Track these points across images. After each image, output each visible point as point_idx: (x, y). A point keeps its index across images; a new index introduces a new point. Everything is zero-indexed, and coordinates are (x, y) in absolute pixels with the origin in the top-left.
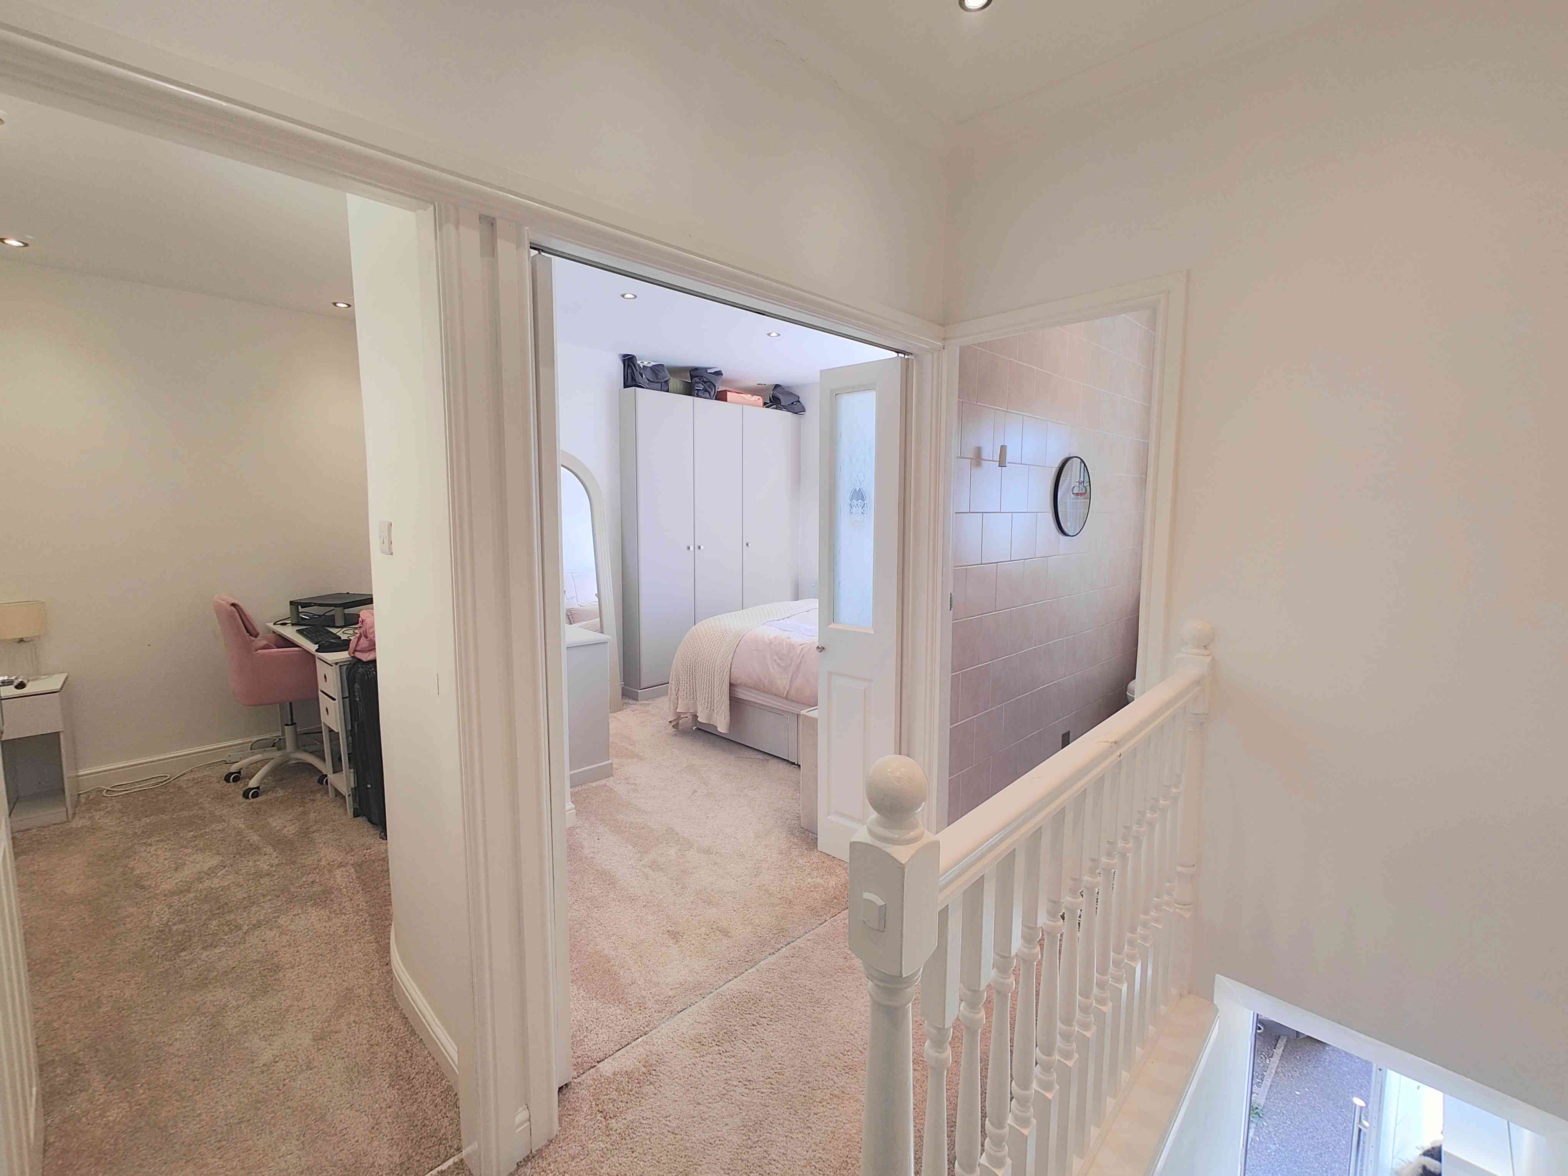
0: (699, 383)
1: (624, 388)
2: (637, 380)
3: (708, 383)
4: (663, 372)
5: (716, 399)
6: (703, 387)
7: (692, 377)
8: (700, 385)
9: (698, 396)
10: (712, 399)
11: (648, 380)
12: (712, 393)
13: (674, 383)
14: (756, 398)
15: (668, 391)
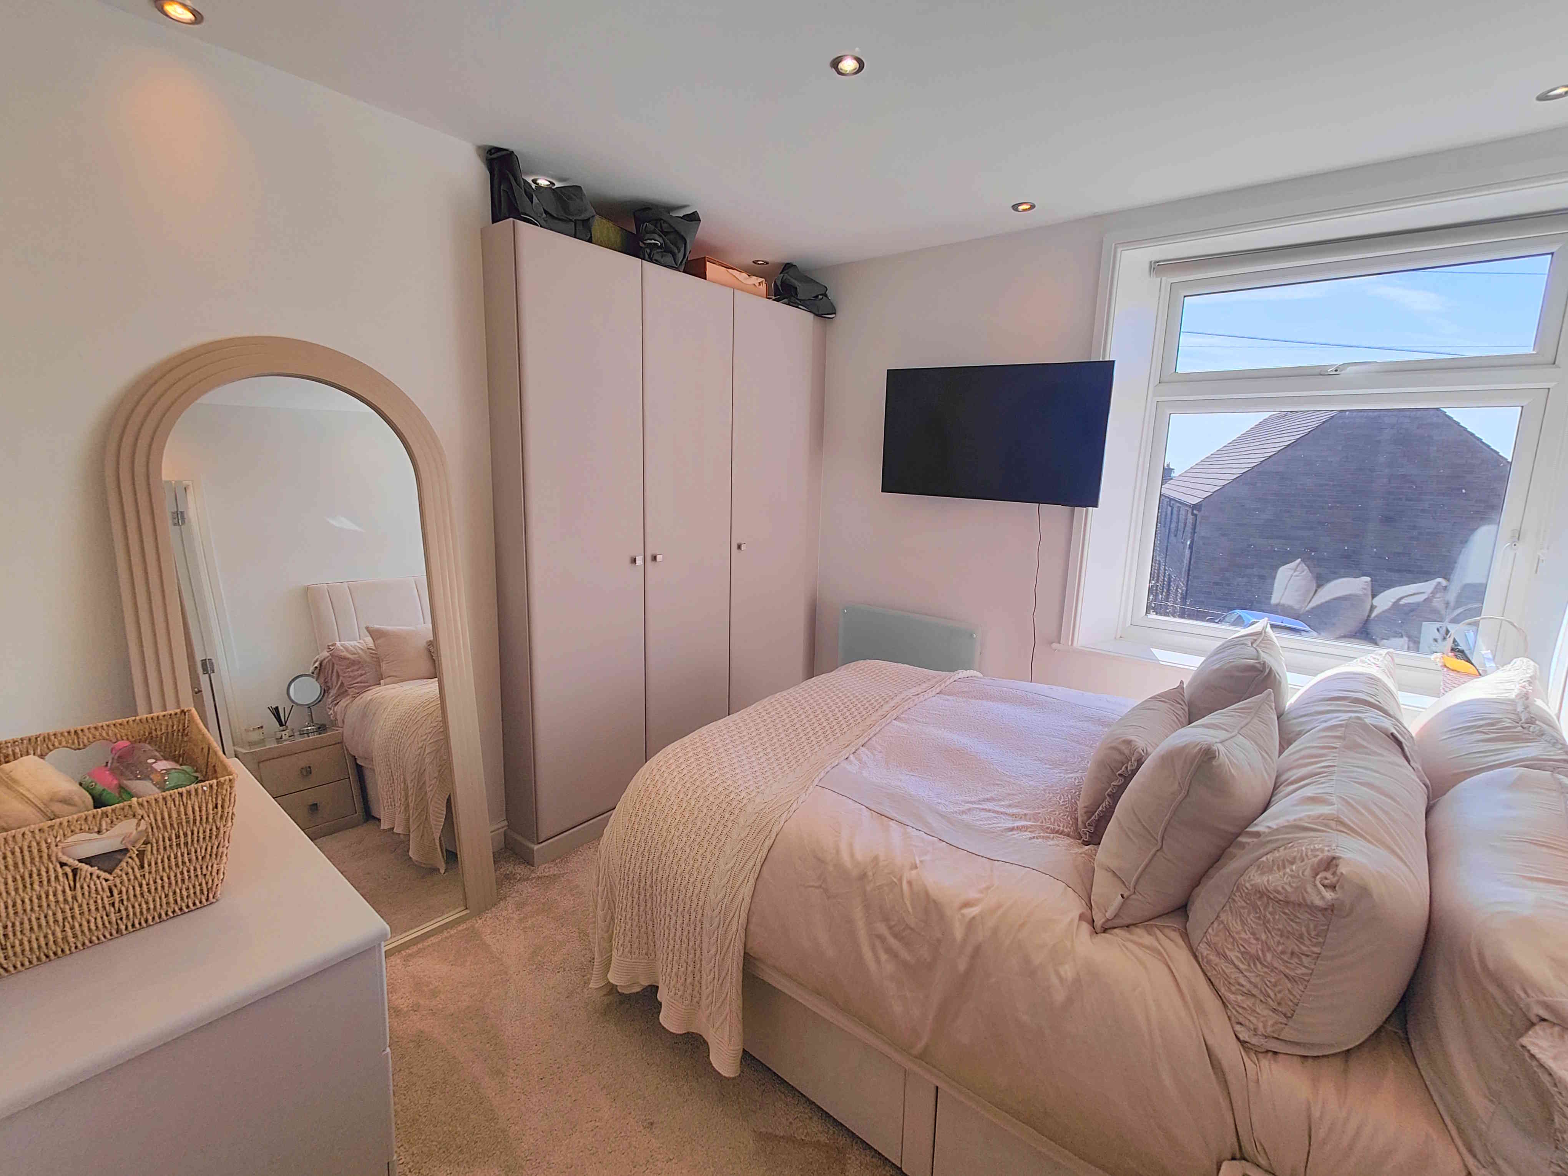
0: (654, 232)
1: (493, 223)
2: (520, 208)
3: (672, 236)
4: (578, 200)
5: (684, 272)
6: (662, 241)
7: (638, 222)
8: (657, 237)
9: (651, 260)
10: (677, 269)
11: (546, 212)
12: (680, 256)
13: (600, 226)
14: (755, 280)
15: (590, 241)
